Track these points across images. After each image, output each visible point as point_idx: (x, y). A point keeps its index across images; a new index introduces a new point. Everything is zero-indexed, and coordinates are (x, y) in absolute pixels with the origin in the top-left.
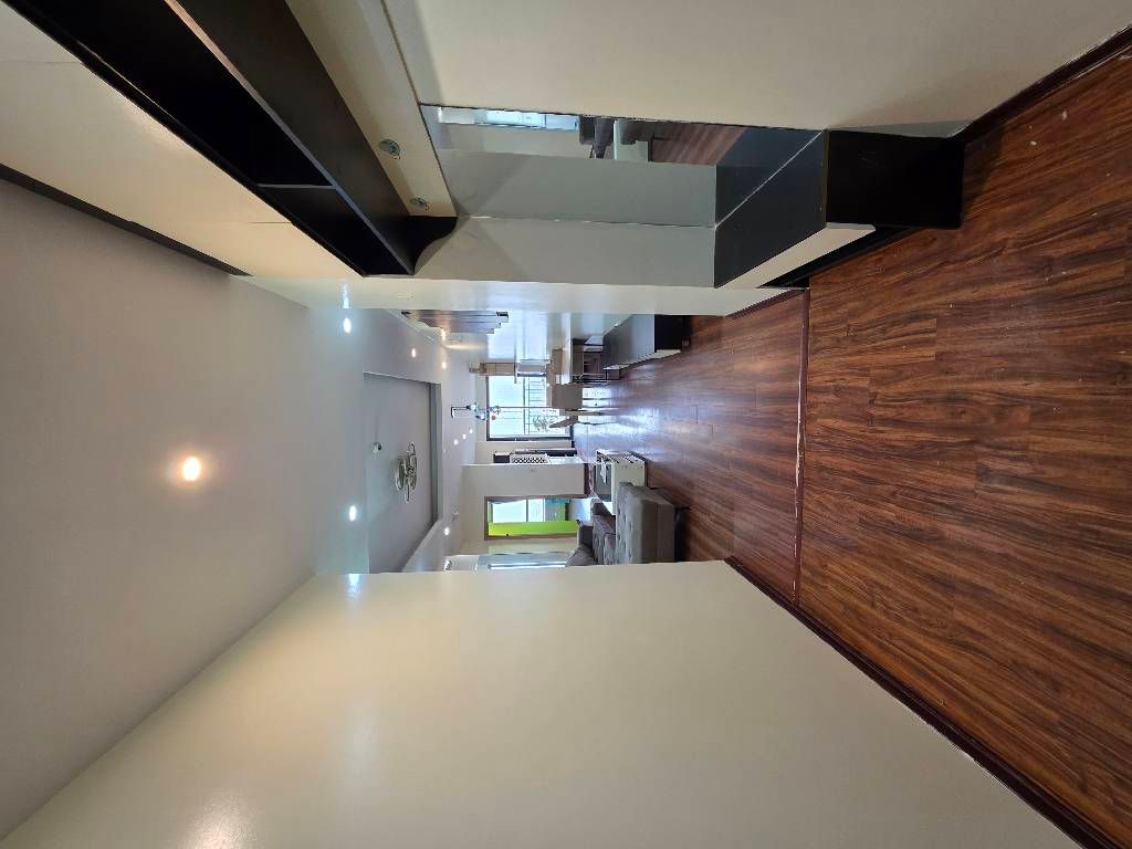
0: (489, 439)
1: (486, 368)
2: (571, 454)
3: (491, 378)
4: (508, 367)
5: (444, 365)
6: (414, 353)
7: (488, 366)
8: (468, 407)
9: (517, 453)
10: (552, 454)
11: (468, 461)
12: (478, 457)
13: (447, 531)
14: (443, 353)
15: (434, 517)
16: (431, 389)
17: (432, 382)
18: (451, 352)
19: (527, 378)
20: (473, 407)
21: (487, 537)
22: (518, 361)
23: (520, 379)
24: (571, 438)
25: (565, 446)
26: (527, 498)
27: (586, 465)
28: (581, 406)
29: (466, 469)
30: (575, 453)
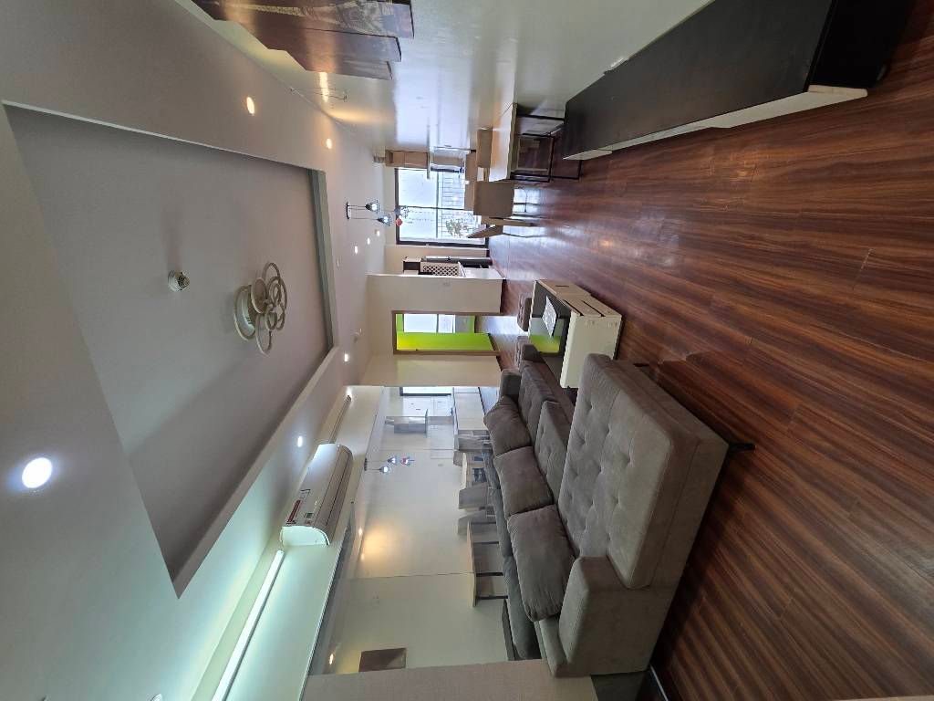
0: (399, 242)
1: (395, 156)
2: (486, 264)
3: (402, 172)
4: (420, 157)
5: (329, 144)
6: (251, 106)
7: (395, 155)
8: (368, 207)
9: (429, 261)
10: (467, 264)
11: (374, 268)
12: (387, 266)
13: (346, 357)
14: (325, 124)
15: (328, 345)
16: (312, 179)
17: (313, 168)
18: (341, 126)
19: (440, 173)
20: (374, 207)
21: (396, 352)
22: (432, 149)
23: (433, 174)
24: (486, 245)
25: (479, 255)
26: (438, 313)
27: (504, 282)
28: (510, 213)
29: (371, 279)
30: (491, 263)
